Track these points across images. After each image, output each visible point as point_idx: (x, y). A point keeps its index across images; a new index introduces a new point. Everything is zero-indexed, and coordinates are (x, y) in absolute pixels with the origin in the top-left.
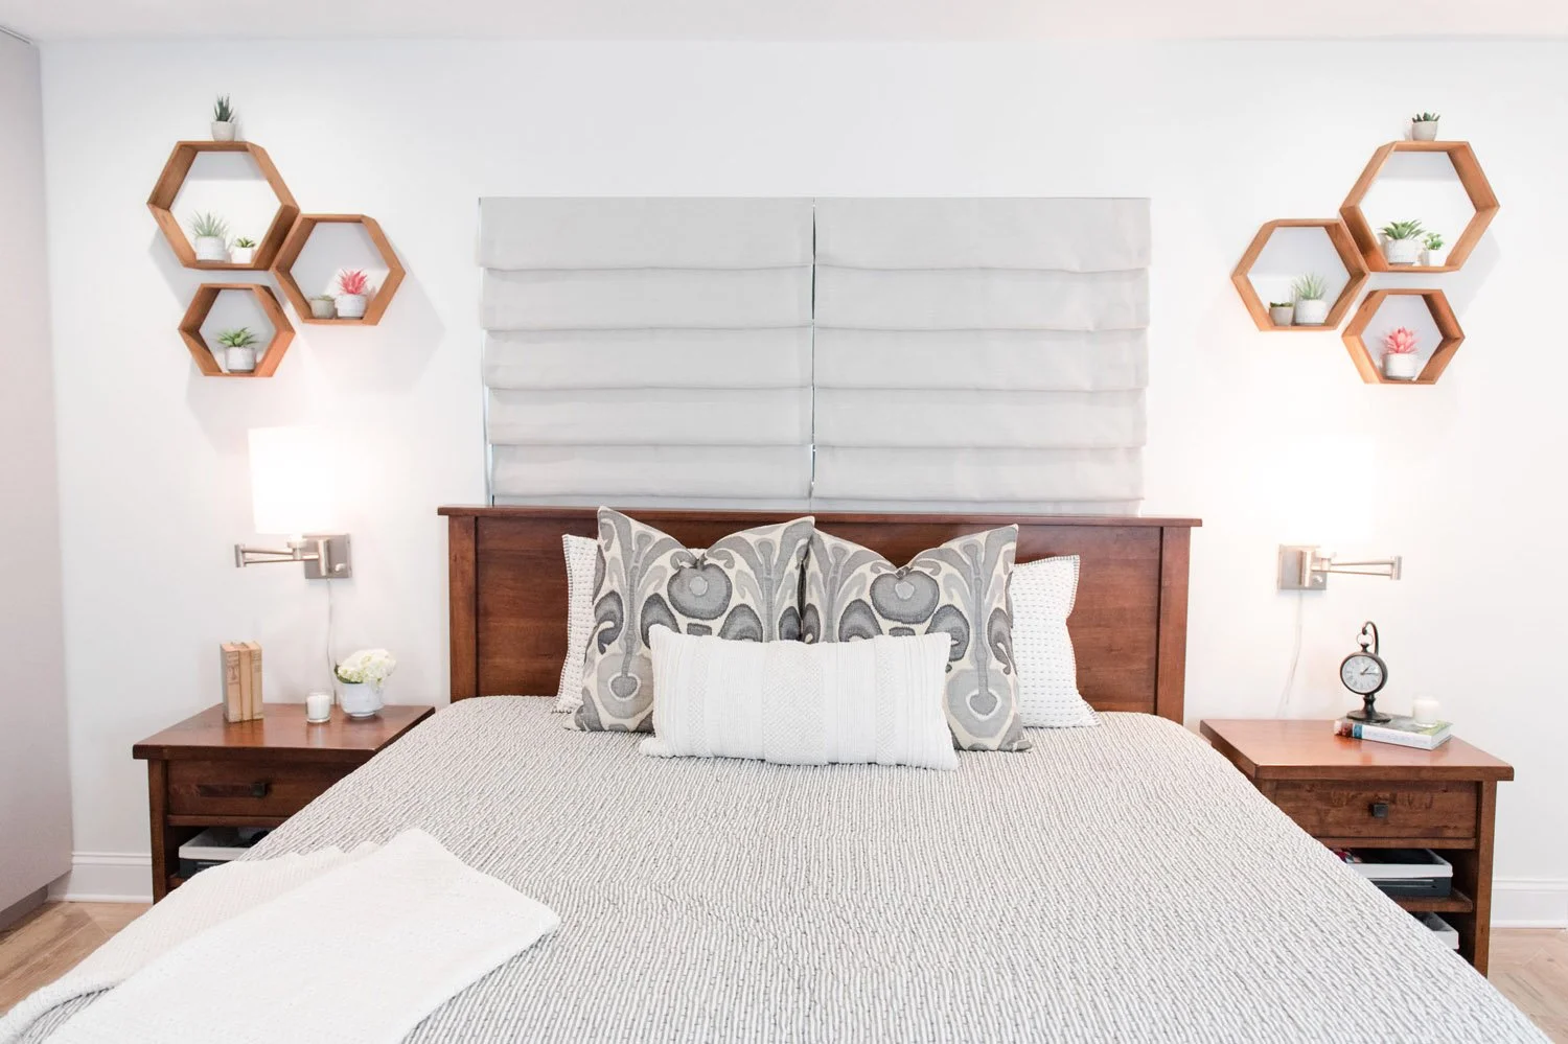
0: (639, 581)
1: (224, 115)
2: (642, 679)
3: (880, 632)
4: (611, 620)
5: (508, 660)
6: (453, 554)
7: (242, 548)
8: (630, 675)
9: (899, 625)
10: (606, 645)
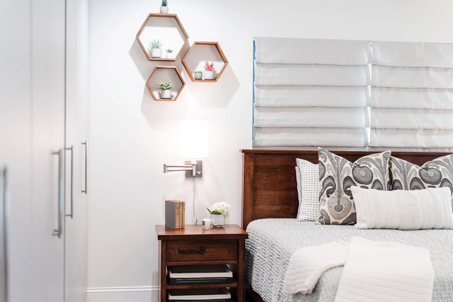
0: (341, 172)
1: (165, 4)
2: (345, 206)
3: (425, 188)
4: (331, 186)
5: (264, 207)
6: (246, 167)
7: (167, 165)
8: (340, 204)
9: (431, 185)
10: (330, 195)
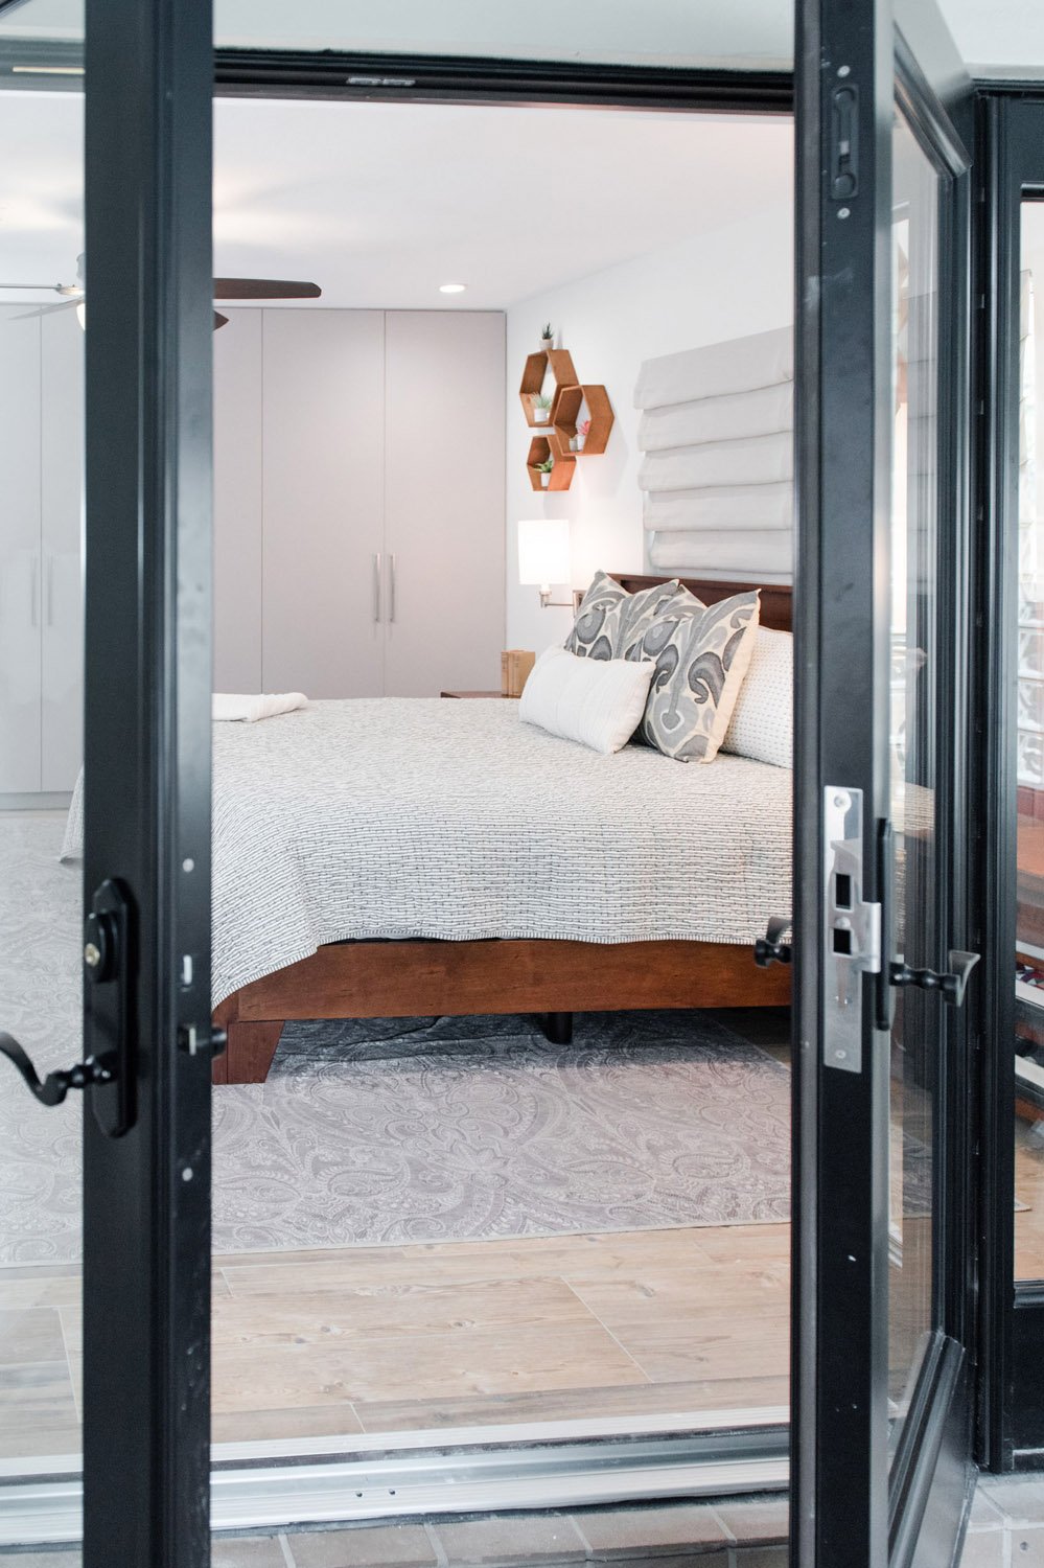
1: (547, 336)
